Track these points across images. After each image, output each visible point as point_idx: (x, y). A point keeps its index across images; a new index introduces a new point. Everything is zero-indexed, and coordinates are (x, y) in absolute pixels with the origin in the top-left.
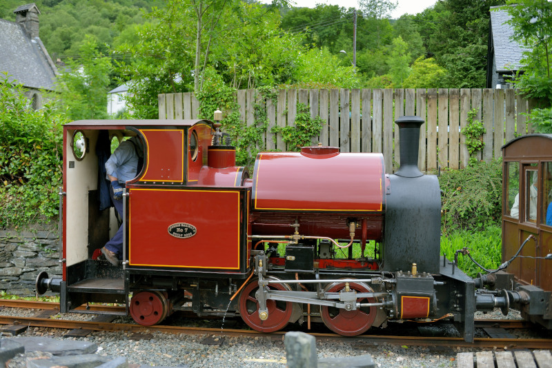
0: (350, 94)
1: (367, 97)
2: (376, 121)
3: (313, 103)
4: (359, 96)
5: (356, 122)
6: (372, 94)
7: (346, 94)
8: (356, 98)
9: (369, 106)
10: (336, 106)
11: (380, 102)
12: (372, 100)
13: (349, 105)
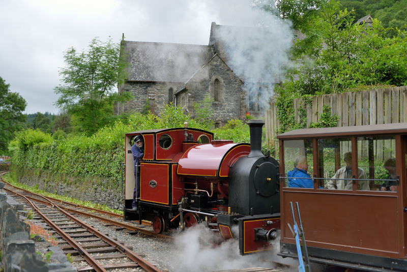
0: (355, 95)
1: (366, 97)
2: (372, 115)
3: (333, 104)
4: (361, 96)
5: (359, 116)
6: (369, 94)
7: (353, 96)
8: (359, 99)
9: (367, 104)
10: (347, 106)
11: (374, 100)
12: (369, 99)
13: (354, 104)
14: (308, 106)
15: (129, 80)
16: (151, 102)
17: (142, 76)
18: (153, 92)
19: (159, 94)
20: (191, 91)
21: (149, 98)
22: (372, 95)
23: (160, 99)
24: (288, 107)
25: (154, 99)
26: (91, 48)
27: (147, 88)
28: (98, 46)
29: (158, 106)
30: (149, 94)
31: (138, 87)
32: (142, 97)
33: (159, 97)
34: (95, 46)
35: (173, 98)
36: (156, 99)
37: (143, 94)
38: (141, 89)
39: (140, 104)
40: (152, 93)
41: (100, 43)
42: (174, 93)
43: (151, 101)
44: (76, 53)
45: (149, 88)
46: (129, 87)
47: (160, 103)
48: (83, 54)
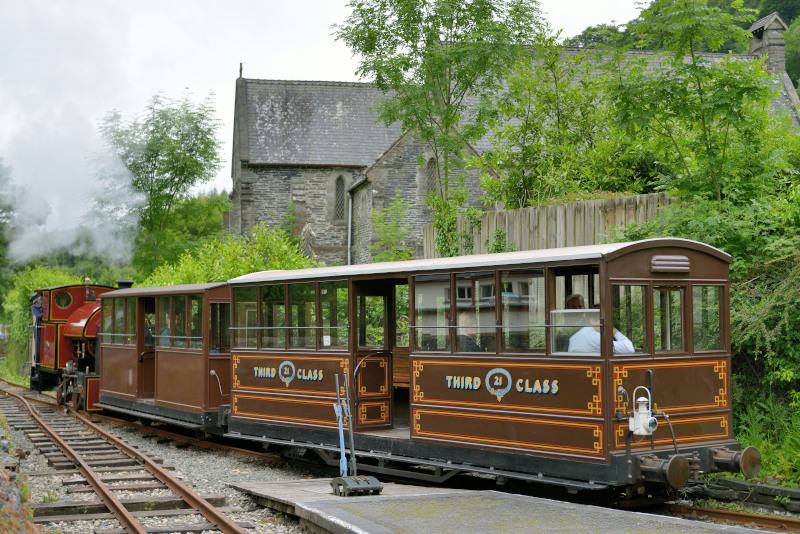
1: (552, 216)
3: (509, 227)
4: (545, 216)
6: (556, 211)
7: (535, 215)
8: (543, 218)
9: (554, 227)
10: (527, 230)
11: (563, 221)
12: (556, 219)
13: (537, 227)
14: (475, 230)
15: (252, 162)
16: (299, 209)
17: (279, 152)
18: (302, 186)
19: (316, 192)
20: (378, 184)
21: (294, 198)
22: (560, 212)
23: (318, 201)
24: (449, 231)
25: (304, 202)
26: (150, 112)
27: (289, 178)
28: (163, 109)
29: (313, 216)
30: (295, 192)
31: (270, 176)
32: (278, 196)
33: (315, 197)
34: (158, 107)
35: (346, 200)
36: (309, 201)
37: (281, 191)
38: (276, 180)
39: (275, 212)
40: (300, 189)
41: (170, 102)
42: (347, 188)
43: (298, 206)
44: (121, 120)
45: (294, 179)
46: (252, 176)
47: (317, 209)
48: (135, 124)
